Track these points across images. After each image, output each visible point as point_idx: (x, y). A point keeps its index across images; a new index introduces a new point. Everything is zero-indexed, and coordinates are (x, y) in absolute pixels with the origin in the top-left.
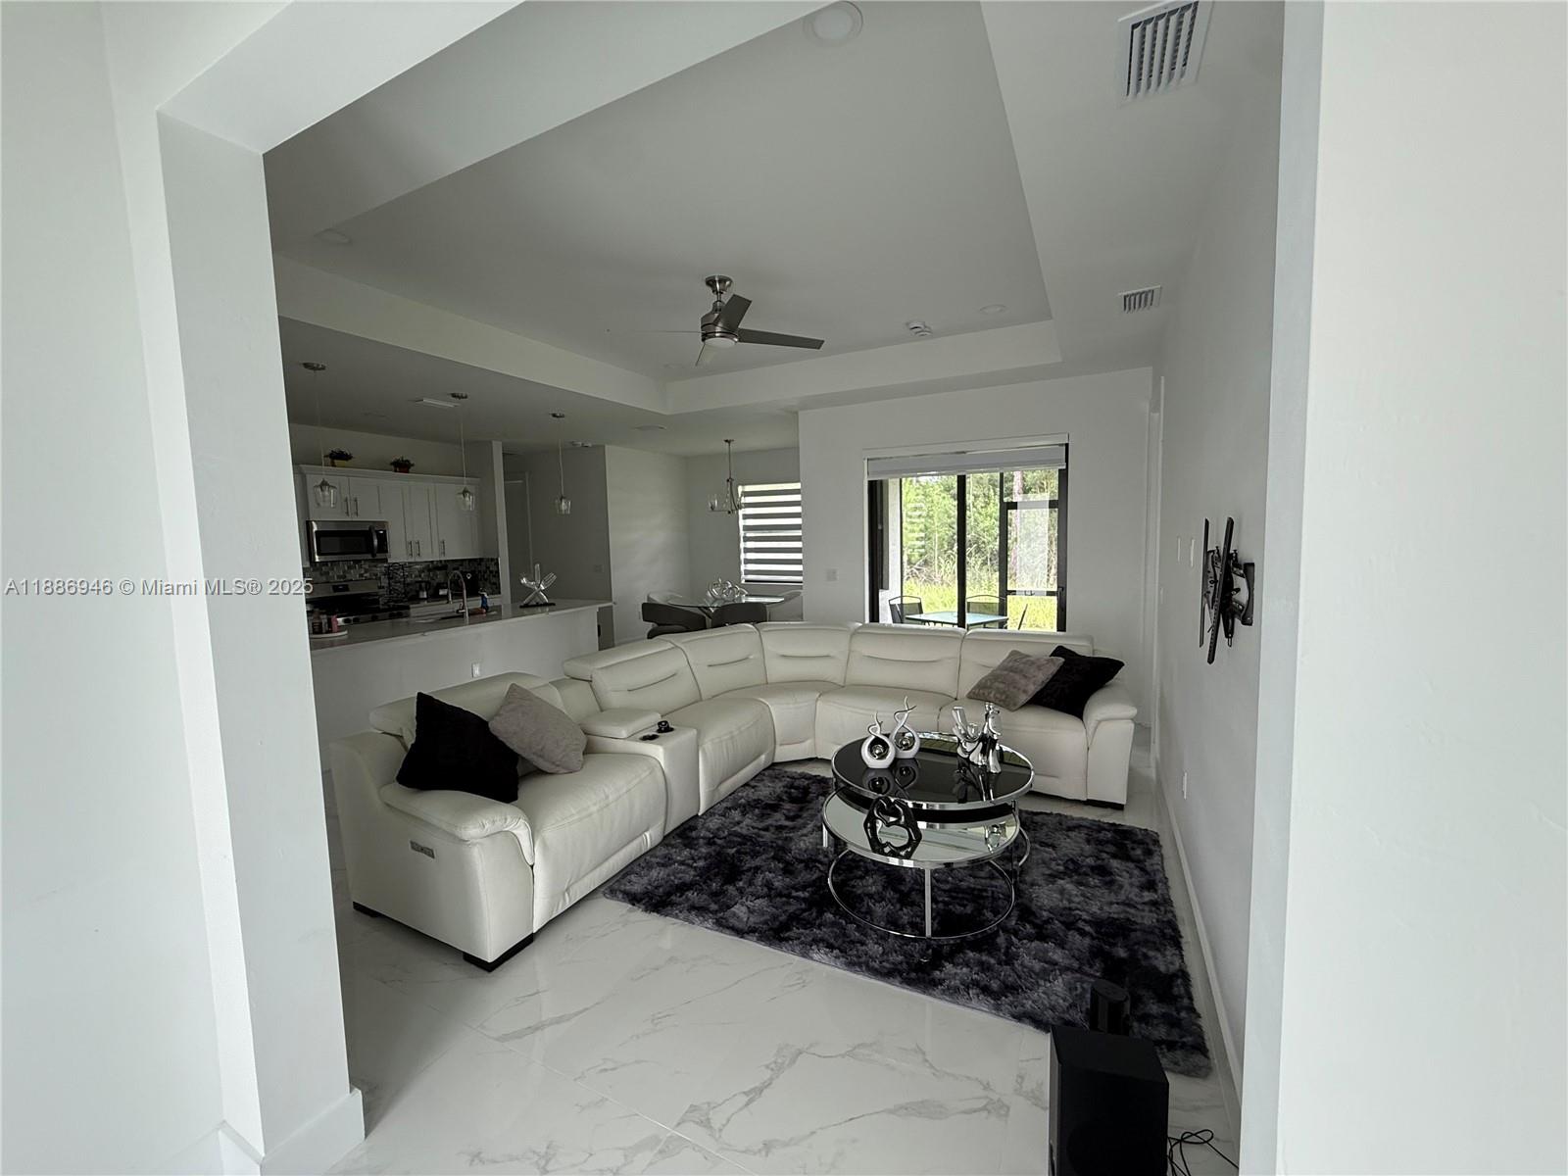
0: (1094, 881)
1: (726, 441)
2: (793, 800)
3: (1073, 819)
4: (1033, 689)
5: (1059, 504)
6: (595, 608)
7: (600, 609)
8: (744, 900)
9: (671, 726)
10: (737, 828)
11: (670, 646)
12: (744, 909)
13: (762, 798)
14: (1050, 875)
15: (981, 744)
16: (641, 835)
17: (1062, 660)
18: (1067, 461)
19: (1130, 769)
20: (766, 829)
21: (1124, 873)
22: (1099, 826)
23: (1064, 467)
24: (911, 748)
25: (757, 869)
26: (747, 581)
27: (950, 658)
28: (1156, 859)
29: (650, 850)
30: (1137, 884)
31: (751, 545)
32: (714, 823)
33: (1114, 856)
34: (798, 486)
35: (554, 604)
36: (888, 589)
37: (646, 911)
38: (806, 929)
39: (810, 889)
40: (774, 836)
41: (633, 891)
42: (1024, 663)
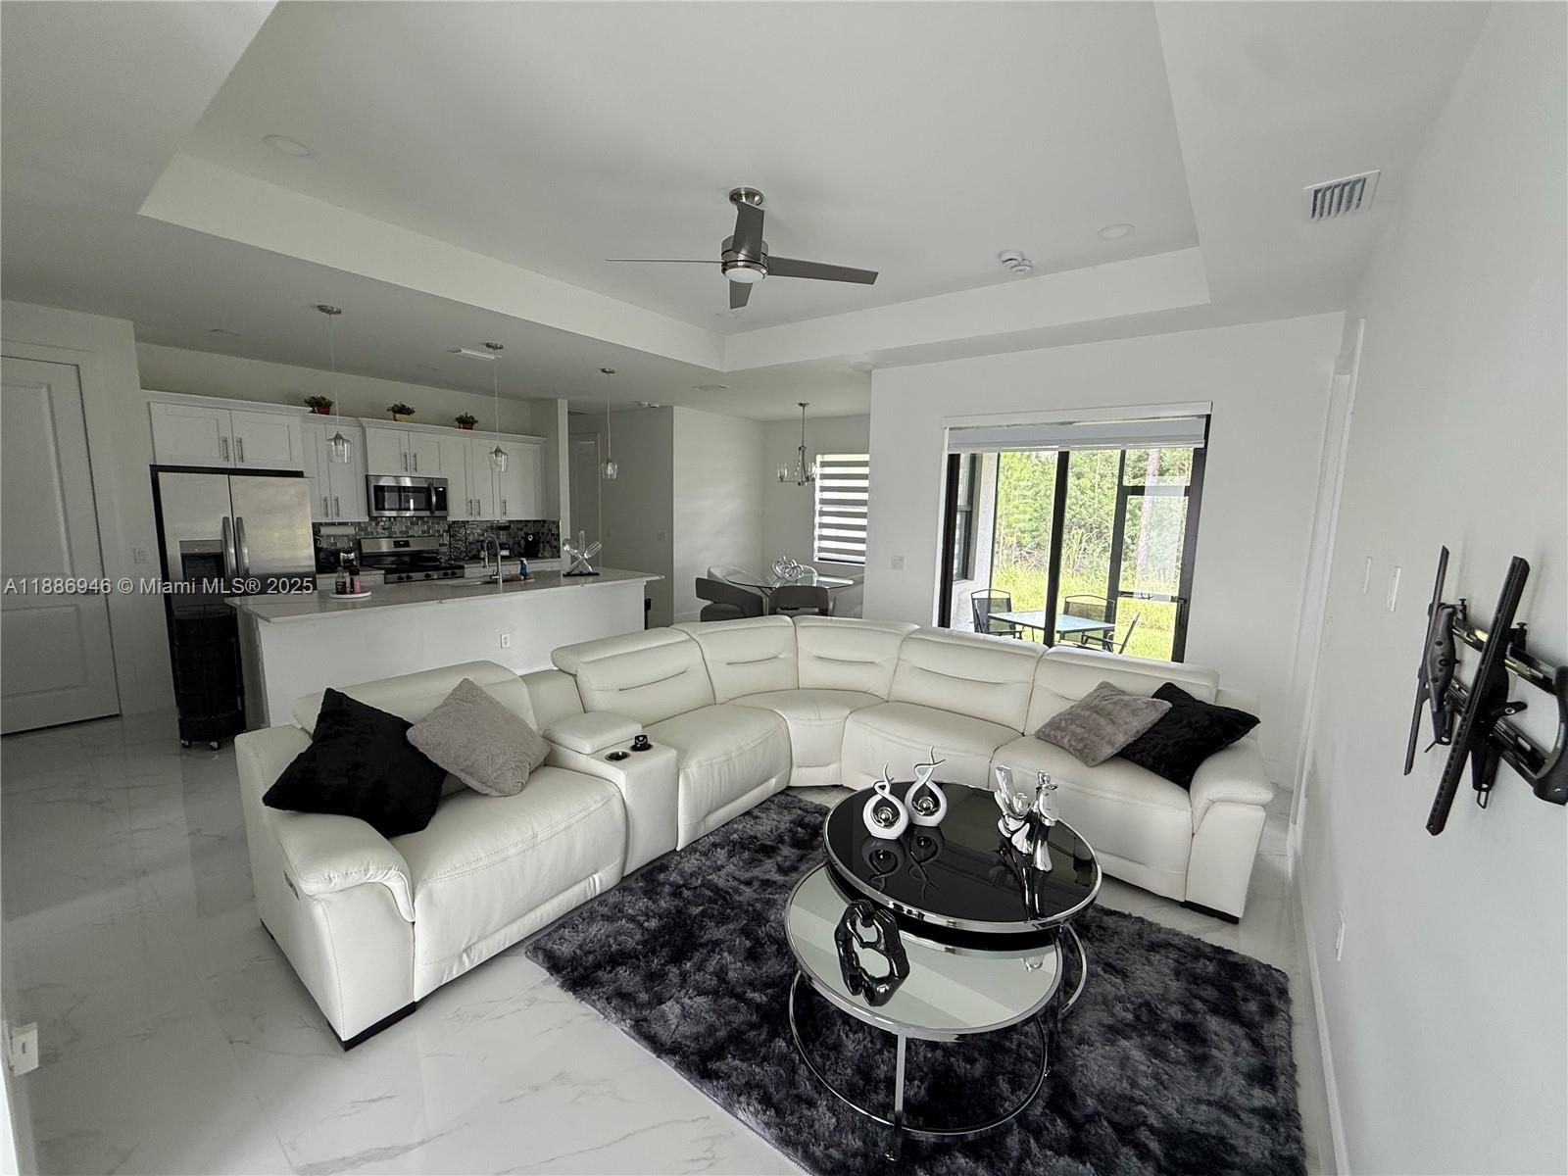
0: (1176, 1050)
1: (801, 404)
2: (797, 843)
3: (1160, 929)
4: (1122, 740)
5: (1194, 492)
6: (643, 581)
7: (647, 582)
8: (682, 993)
9: (650, 742)
10: (713, 877)
11: (684, 637)
12: (677, 1009)
13: (759, 835)
14: (1110, 1028)
15: (1028, 825)
16: (588, 877)
17: (1168, 705)
18: (1206, 437)
19: (1258, 856)
20: (748, 883)
21: (1226, 1045)
22: (1197, 949)
23: (1202, 446)
24: (932, 814)
25: (717, 943)
26: (820, 559)
27: (1021, 682)
28: (1280, 1025)
29: (600, 895)
30: (1245, 1070)
31: (827, 520)
32: (690, 864)
33: (1215, 1010)
34: (865, 457)
35: (597, 574)
36: (973, 579)
37: (562, 988)
38: (743, 1061)
39: (770, 991)
40: (756, 896)
41: (558, 953)
42: (1116, 703)
